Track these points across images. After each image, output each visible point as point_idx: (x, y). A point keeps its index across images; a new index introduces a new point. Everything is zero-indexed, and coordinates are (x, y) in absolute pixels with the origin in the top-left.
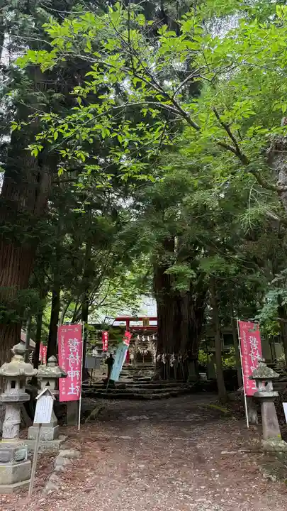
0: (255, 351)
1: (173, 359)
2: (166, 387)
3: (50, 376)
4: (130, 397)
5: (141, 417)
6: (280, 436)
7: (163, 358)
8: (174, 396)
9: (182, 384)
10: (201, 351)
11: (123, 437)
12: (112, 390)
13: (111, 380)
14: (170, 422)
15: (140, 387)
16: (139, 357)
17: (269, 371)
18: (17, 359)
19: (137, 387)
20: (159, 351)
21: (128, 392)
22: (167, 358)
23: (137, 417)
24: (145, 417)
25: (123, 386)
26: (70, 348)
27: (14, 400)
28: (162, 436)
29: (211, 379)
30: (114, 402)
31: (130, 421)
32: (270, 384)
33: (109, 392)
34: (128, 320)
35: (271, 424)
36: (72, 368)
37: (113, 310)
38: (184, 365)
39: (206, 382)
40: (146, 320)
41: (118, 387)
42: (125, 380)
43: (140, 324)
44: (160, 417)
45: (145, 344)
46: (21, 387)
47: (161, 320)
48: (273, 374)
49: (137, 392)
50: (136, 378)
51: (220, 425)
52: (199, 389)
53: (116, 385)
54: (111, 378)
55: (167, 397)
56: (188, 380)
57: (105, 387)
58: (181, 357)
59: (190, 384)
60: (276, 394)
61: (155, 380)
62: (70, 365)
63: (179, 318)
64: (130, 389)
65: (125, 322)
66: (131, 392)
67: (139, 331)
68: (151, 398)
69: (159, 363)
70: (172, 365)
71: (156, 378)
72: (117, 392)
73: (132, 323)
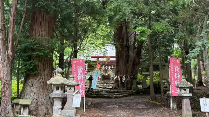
0: (177, 73)
1: (124, 78)
2: (121, 92)
3: (71, 85)
4: (103, 97)
5: (114, 106)
6: (192, 115)
7: (119, 77)
8: (126, 96)
9: (129, 90)
10: (139, 74)
11: (109, 115)
12: (93, 93)
13: (91, 88)
14: (129, 109)
15: (107, 92)
16: (103, 77)
17: (188, 83)
18: (59, 76)
19: (105, 92)
20: (117, 74)
21: (101, 94)
22: (121, 78)
23: (112, 106)
24: (116, 106)
25: (98, 91)
26: (78, 71)
27: (59, 96)
28: (128, 115)
29: (144, 88)
30: (95, 99)
31: (109, 108)
32: (188, 90)
33: (91, 94)
34: (98, 57)
35: (187, 110)
36: (80, 81)
37: (89, 52)
38: (130, 82)
39: (142, 89)
40: (108, 58)
41: (95, 92)
42: (98, 88)
43: (105, 60)
44: (124, 106)
45: (106, 71)
46: (61, 90)
47: (118, 58)
48: (189, 85)
49: (106, 94)
50: (104, 88)
51: (156, 110)
52: (138, 93)
53: (95, 91)
54: (92, 87)
55: (122, 97)
56: (132, 89)
57: (89, 92)
58: (128, 77)
59: (134, 91)
60: (191, 95)
61: (114, 88)
62: (79, 80)
63: (128, 57)
64: (102, 93)
65: (97, 59)
66: (102, 94)
67: (103, 64)
68: (114, 97)
69: (117, 80)
70: (123, 81)
71: (115, 88)
72: (95, 94)
73: (100, 59)
